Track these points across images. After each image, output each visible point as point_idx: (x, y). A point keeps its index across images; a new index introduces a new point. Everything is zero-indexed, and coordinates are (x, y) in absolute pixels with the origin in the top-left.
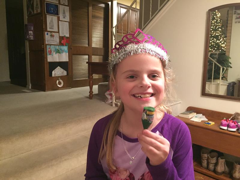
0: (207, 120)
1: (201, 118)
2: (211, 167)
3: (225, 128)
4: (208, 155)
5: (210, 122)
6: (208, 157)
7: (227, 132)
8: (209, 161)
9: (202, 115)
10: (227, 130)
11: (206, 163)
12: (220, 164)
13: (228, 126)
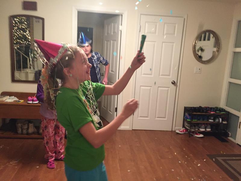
0: (18, 100)
1: (13, 99)
2: (25, 131)
3: (31, 102)
4: (21, 124)
5: (20, 101)
6: (21, 125)
7: (32, 104)
8: (23, 128)
9: (14, 97)
10: (32, 103)
11: (20, 130)
12: (30, 127)
13: (33, 101)
